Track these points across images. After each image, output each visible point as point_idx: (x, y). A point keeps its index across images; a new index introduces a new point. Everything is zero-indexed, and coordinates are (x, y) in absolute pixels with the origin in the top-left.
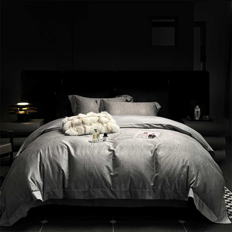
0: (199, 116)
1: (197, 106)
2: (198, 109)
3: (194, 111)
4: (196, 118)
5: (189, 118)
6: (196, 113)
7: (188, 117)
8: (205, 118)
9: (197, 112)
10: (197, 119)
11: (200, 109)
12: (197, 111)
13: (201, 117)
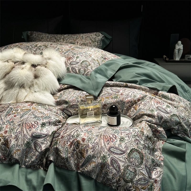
0: (181, 56)
1: (180, 42)
2: (180, 46)
3: (174, 48)
4: (175, 58)
5: (166, 58)
6: (176, 51)
7: (165, 56)
8: (188, 59)
9: (179, 50)
10: (177, 59)
11: (182, 46)
12: (178, 48)
13: (183, 57)
